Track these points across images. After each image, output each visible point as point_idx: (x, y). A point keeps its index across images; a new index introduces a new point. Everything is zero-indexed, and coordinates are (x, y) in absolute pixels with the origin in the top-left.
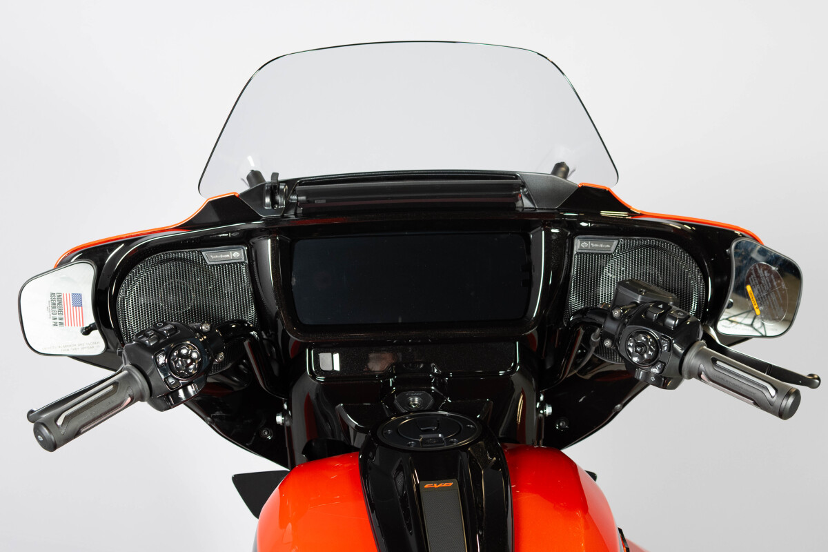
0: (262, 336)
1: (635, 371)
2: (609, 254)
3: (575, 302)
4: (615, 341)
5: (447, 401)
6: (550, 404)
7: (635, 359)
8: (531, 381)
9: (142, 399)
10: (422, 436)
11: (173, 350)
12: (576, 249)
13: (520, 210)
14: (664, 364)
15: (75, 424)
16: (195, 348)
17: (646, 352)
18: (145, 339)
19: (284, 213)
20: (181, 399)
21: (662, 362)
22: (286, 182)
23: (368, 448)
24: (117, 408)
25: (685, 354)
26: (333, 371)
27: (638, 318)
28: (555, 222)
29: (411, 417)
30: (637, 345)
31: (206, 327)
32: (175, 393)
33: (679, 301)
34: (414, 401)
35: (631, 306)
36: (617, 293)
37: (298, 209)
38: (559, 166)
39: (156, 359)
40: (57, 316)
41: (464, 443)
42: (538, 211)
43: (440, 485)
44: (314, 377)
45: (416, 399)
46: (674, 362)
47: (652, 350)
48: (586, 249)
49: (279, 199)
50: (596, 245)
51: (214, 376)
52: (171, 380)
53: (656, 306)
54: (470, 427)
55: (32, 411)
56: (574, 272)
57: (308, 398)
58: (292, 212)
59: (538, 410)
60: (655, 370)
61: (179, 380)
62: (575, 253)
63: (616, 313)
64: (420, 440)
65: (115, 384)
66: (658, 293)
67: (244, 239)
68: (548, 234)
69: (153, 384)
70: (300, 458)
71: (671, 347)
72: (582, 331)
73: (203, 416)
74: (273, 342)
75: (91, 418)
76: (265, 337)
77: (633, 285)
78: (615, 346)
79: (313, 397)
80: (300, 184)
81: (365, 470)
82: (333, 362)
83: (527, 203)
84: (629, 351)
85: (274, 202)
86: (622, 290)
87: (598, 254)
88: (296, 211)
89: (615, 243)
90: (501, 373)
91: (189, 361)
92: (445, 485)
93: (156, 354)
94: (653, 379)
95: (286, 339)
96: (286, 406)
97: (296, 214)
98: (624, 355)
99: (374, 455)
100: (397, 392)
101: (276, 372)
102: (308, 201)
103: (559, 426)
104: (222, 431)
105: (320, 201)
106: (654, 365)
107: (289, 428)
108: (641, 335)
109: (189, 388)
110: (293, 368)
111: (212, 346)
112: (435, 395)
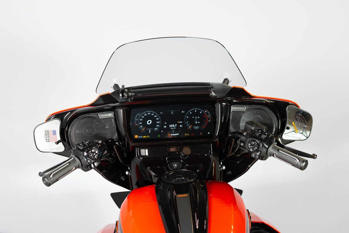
0: (120, 143)
1: (251, 154)
2: (244, 112)
3: (232, 129)
4: (244, 143)
5: (187, 165)
6: (224, 165)
7: (251, 150)
8: (217, 157)
9: (79, 168)
10: (177, 179)
11: (89, 150)
12: (232, 110)
13: (211, 96)
14: (261, 152)
15: (56, 177)
16: (97, 150)
17: (254, 147)
18: (79, 147)
19: (127, 99)
20: (92, 167)
21: (260, 151)
22: (127, 88)
23: (158, 182)
24: (70, 171)
25: (268, 148)
26: (146, 156)
27: (252, 135)
28: (224, 101)
29: (173, 172)
30: (251, 145)
31: (100, 142)
32: (90, 165)
33: (267, 129)
34: (175, 165)
35: (250, 131)
36: (245, 126)
37: (132, 98)
38: (225, 80)
39: (83, 154)
40: (47, 138)
41: (192, 180)
42: (218, 97)
43: (183, 196)
44: (139, 158)
45: (176, 165)
46: (264, 150)
47: (257, 147)
48: (235, 110)
49: (125, 94)
50: (239, 109)
51: (104, 158)
52: (89, 161)
53: (258, 131)
54: (194, 175)
55: (40, 173)
56: (231, 118)
57: (137, 165)
58: (130, 99)
59: (220, 168)
60: (258, 154)
61: (91, 161)
62: (231, 111)
63: (245, 134)
64: (176, 180)
65: (69, 163)
66: (259, 126)
67: (113, 109)
68: (222, 105)
69: (82, 162)
70: (135, 187)
71: (263, 146)
72: (234, 140)
73: (100, 172)
74: (124, 145)
75: (62, 175)
76: (121, 144)
77: (251, 123)
78: (245, 145)
79: (139, 164)
80: (133, 89)
81: (157, 191)
82: (145, 152)
83: (214, 94)
84: (249, 147)
85: (123, 96)
86: (248, 125)
87: (240, 112)
88: (131, 99)
89: (246, 107)
90: (206, 155)
91: (95, 154)
92: (185, 195)
93: (83, 152)
94: (257, 157)
95: (128, 144)
96: (129, 168)
97: (131, 100)
98: (247, 148)
99: (160, 185)
100: (169, 163)
101: (125, 156)
102: (135, 95)
103: (229, 173)
104: (106, 177)
105: (140, 95)
106: (257, 152)
107: (130, 176)
108: (253, 142)
109: (95, 163)
110: (131, 154)
111: (102, 148)
112: (182, 163)
